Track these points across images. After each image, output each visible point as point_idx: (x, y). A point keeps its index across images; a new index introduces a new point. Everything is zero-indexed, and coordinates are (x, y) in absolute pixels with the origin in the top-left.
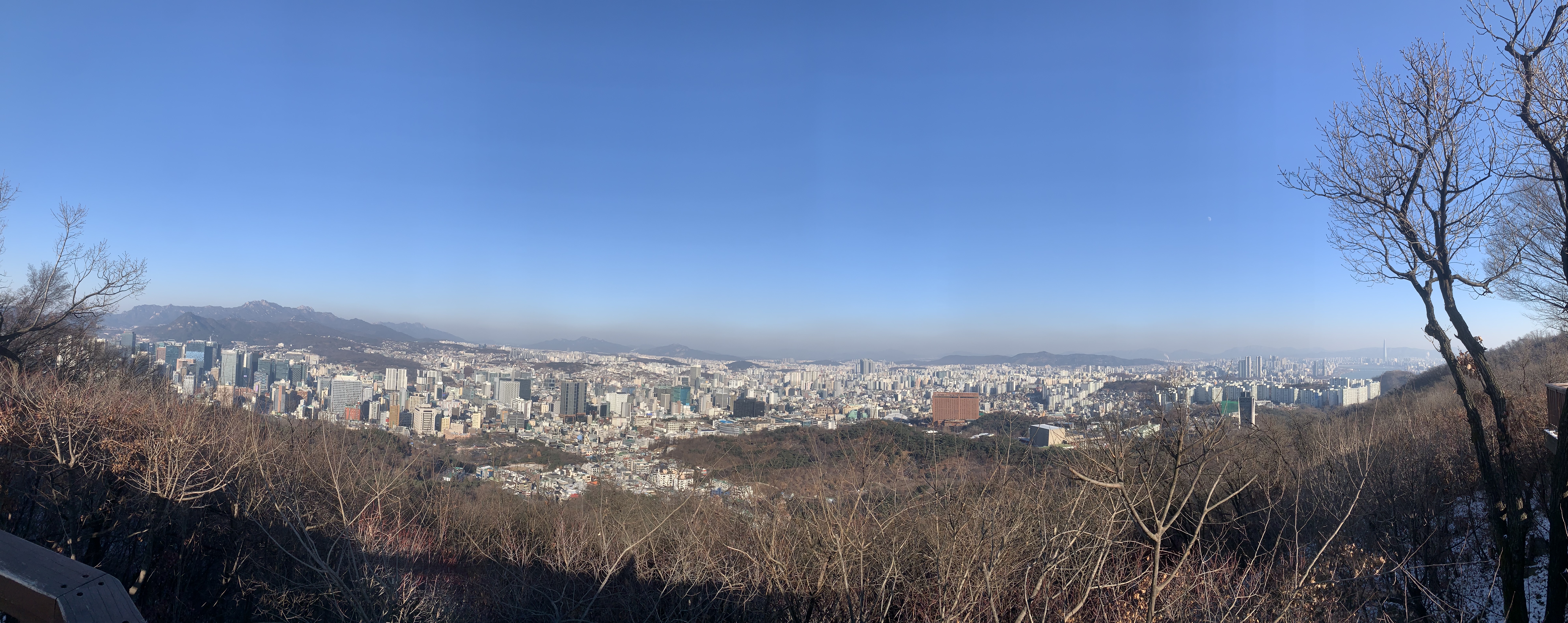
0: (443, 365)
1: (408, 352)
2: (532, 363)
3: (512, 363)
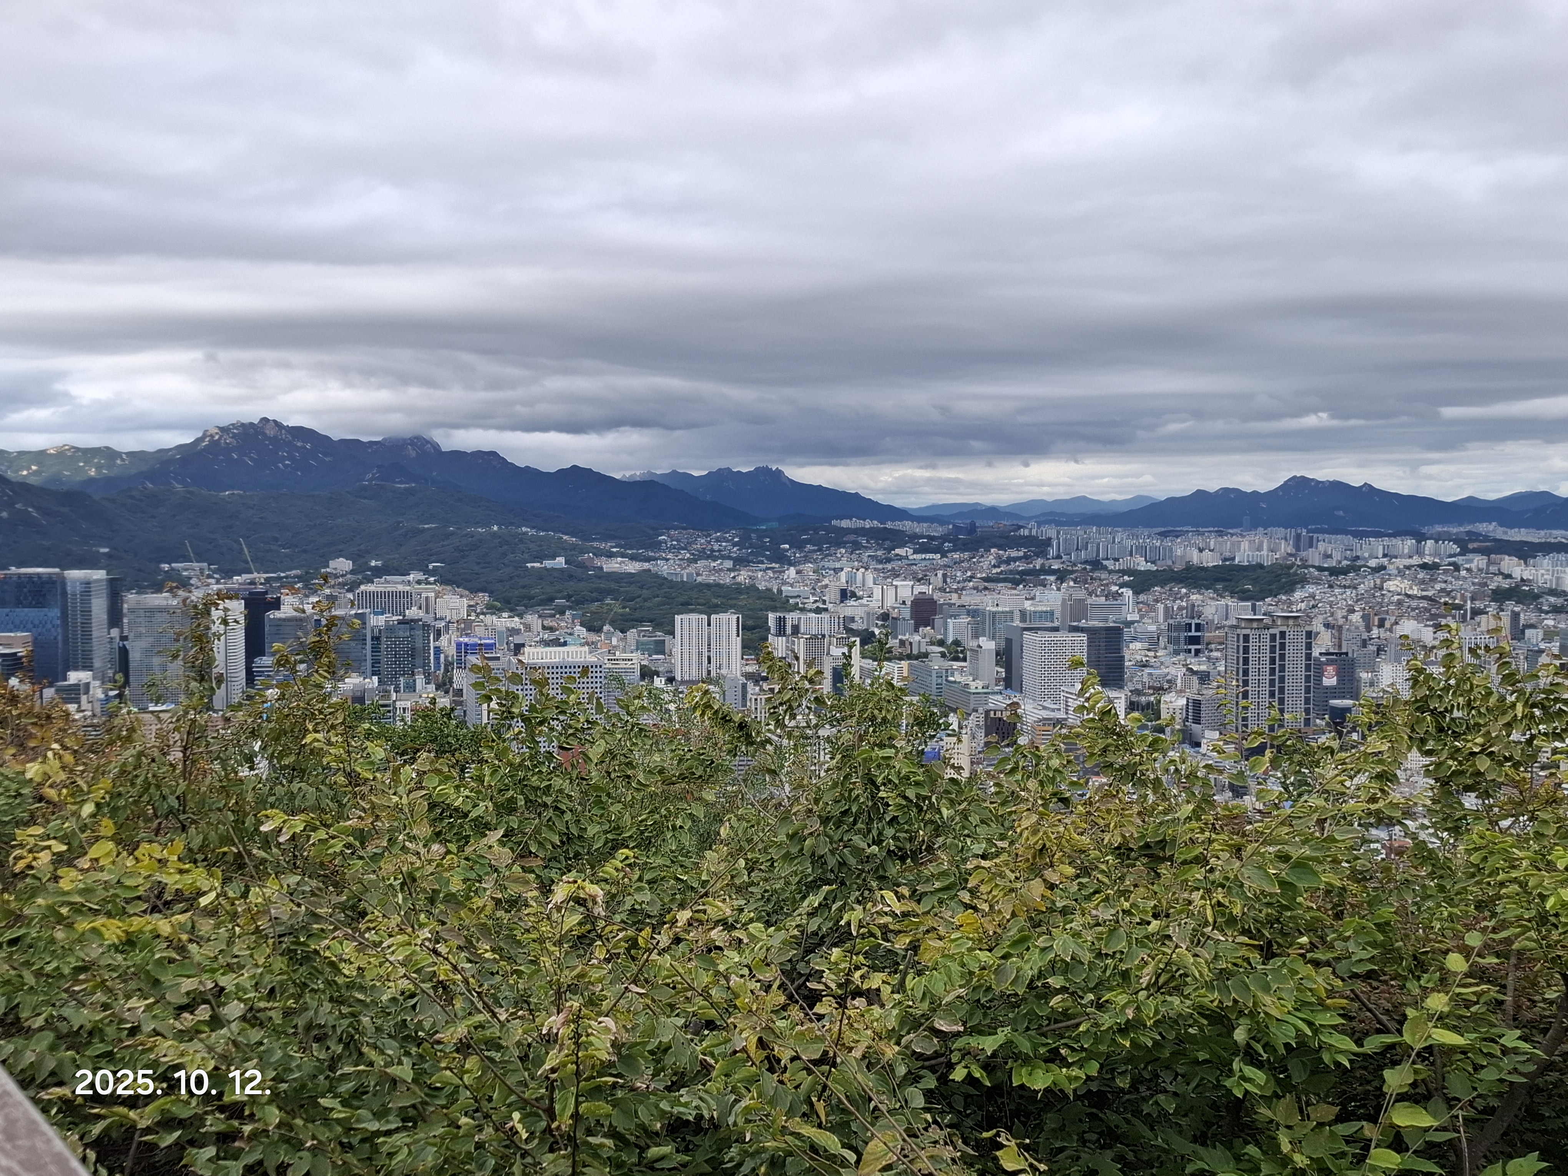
0: (845, 595)
1: (740, 562)
2: (1124, 572)
3: (1061, 576)
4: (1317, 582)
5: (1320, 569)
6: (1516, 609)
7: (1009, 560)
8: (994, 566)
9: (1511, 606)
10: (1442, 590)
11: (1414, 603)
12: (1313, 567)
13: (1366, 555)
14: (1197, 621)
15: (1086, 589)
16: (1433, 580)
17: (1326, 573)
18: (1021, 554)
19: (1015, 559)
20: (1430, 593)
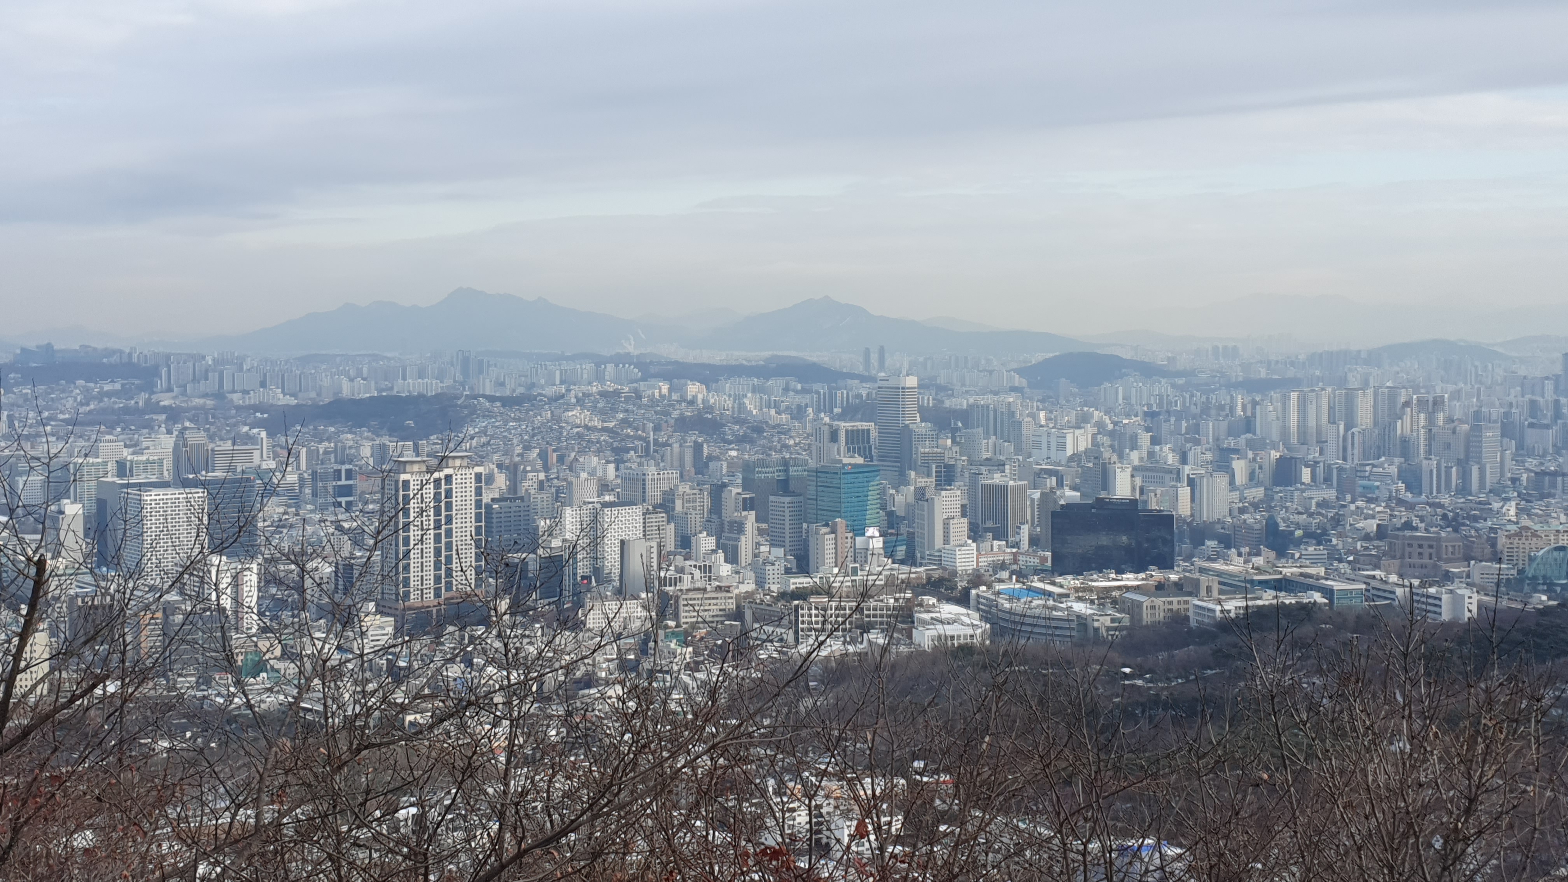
2: (256, 408)
4: (488, 414)
5: (491, 399)
6: (700, 440)
7: (102, 395)
8: (82, 404)
9: (693, 437)
10: (624, 421)
11: (593, 437)
12: (484, 396)
13: (543, 381)
14: (348, 467)
15: (207, 430)
16: (614, 410)
17: (498, 404)
18: (118, 386)
19: (109, 394)
20: (611, 425)
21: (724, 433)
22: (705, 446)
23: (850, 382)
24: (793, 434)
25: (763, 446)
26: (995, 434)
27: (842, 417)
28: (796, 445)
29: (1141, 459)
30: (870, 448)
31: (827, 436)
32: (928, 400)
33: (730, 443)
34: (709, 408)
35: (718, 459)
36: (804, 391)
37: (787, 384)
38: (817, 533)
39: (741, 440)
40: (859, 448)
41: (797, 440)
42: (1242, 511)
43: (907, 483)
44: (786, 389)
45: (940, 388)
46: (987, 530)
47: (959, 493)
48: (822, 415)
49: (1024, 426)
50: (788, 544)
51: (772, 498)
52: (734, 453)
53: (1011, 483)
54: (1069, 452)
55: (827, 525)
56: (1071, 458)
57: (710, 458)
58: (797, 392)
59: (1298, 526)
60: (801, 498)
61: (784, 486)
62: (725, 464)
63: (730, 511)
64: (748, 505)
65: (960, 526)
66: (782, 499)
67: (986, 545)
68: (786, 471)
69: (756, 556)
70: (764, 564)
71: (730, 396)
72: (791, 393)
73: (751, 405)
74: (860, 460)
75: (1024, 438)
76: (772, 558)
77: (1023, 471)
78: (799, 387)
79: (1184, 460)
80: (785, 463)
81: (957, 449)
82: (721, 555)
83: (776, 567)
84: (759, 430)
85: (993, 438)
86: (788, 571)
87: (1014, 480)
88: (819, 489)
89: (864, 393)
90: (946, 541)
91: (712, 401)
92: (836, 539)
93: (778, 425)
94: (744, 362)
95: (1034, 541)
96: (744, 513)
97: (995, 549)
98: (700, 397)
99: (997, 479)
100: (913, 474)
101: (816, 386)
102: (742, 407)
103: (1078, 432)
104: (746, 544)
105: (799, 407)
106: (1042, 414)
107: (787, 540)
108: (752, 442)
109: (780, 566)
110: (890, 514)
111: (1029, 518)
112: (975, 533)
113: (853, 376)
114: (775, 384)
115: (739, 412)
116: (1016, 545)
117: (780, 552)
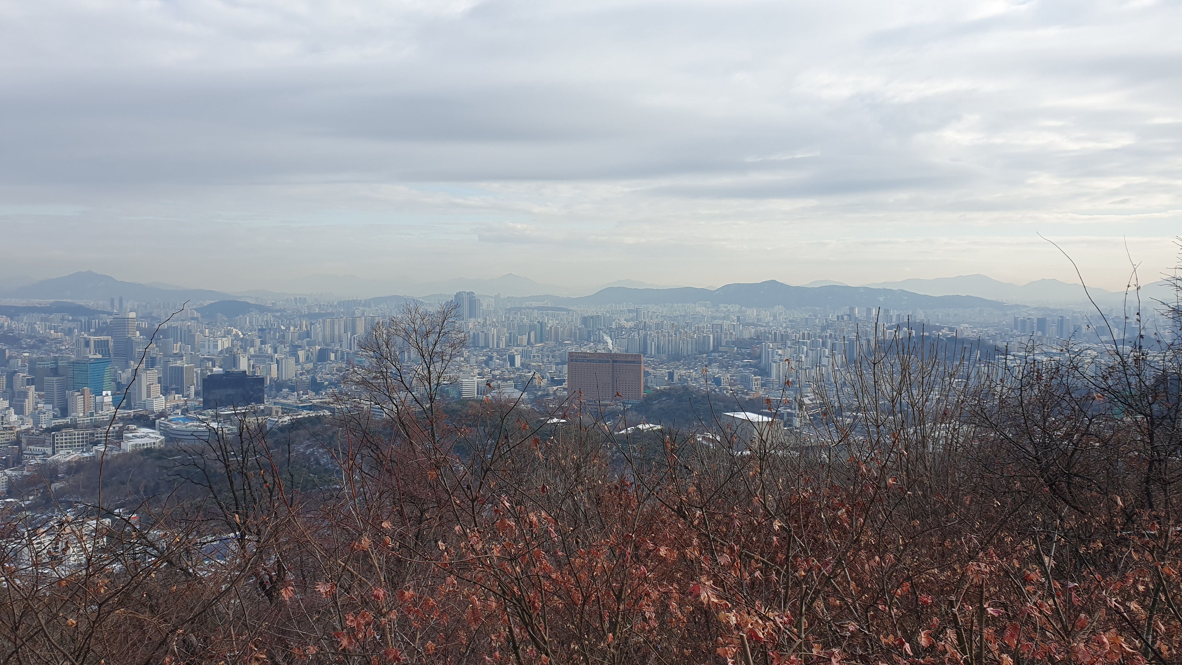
21: (21, 344)
22: (7, 351)
23: (101, 315)
24: (65, 343)
25: (46, 350)
26: (181, 341)
27: (94, 334)
28: (66, 349)
29: (255, 352)
30: (109, 350)
31: (83, 344)
32: (144, 325)
33: (25, 349)
34: (11, 330)
35: (16, 358)
36: (73, 320)
37: (63, 317)
38: (72, 395)
39: (31, 347)
40: (102, 350)
41: (67, 347)
42: (301, 374)
43: (128, 367)
44: (63, 319)
45: (153, 318)
46: (173, 389)
47: (156, 371)
48: (83, 333)
49: (196, 337)
50: (56, 402)
51: (46, 378)
52: (27, 354)
53: (186, 365)
54: (220, 349)
55: (79, 391)
56: (221, 352)
57: (11, 357)
58: (69, 321)
59: (326, 380)
60: (64, 377)
61: (55, 372)
62: (20, 361)
63: (18, 385)
64: (30, 382)
65: (157, 388)
66: (52, 378)
67: (171, 397)
68: (56, 363)
69: (35, 409)
70: (39, 414)
71: (26, 323)
72: (66, 322)
73: (40, 328)
74: (100, 356)
75: (196, 343)
76: (44, 410)
77: (192, 359)
78: (71, 318)
79: (276, 352)
80: (56, 359)
81: (158, 349)
82: (12, 410)
83: (47, 415)
84: (43, 341)
85: (180, 343)
86: (55, 417)
87: (188, 364)
88: (75, 372)
89: (108, 321)
90: (149, 396)
91: (14, 326)
92: (84, 398)
93: (55, 339)
94: (37, 305)
95: (197, 394)
96: (27, 387)
97: (176, 398)
98: (6, 324)
99: (179, 363)
100: (132, 362)
101: (80, 318)
102: (33, 329)
103: (224, 339)
104: (29, 404)
105: (70, 329)
106: (207, 331)
107: (56, 400)
108: (38, 348)
109: (51, 413)
110: (119, 384)
111: (195, 382)
112: (165, 391)
113: (104, 312)
114: (56, 317)
115: (32, 332)
116: (188, 396)
117: (50, 407)
